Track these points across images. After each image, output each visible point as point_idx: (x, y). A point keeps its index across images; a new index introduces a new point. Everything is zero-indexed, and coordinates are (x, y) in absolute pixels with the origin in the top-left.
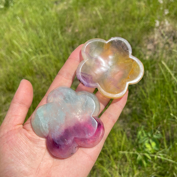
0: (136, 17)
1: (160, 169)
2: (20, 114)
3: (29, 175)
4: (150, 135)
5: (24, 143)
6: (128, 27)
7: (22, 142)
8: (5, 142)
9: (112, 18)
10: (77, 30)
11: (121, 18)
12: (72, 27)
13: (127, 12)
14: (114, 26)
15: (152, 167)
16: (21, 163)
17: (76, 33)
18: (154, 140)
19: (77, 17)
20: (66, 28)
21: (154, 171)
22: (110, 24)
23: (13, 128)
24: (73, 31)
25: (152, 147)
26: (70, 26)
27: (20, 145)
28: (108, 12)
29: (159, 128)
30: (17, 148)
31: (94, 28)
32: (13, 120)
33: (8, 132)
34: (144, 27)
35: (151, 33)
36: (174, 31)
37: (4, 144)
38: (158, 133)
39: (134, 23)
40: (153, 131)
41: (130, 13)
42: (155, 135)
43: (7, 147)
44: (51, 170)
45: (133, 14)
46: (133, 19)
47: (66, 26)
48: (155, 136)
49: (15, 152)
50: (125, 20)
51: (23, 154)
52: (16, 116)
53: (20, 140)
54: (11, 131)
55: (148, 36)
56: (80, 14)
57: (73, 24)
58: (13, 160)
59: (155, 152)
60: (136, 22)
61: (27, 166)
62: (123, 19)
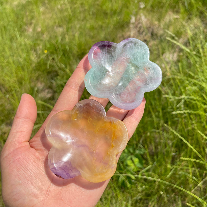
0: (108, 11)
1: (146, 189)
2: (25, 130)
3: (39, 197)
4: (131, 150)
5: (32, 163)
6: (100, 23)
7: (30, 161)
8: (12, 161)
9: (80, 12)
10: (39, 29)
11: (91, 13)
12: (33, 25)
13: (97, 5)
14: (83, 23)
15: (137, 187)
16: (29, 184)
17: (38, 33)
18: (137, 156)
19: (39, 13)
20: (26, 27)
21: (139, 192)
22: (79, 20)
23: (20, 146)
24: (34, 30)
25: (135, 165)
26: (31, 24)
27: (28, 165)
28: (76, 6)
29: (141, 141)
30: (25, 168)
31: (60, 26)
32: (18, 137)
33: (14, 151)
34: (118, 23)
35: (127, 29)
36: (152, 27)
37: (10, 164)
38: (140, 147)
39: (107, 18)
40: (135, 146)
41: (101, 6)
42: (137, 149)
43: (14, 167)
44: (62, 191)
45: (104, 8)
46: (106, 14)
47: (26, 24)
48: (137, 152)
49: (23, 172)
50: (96, 15)
51: (32, 175)
52: (21, 132)
53: (27, 159)
54: (17, 149)
55: (124, 33)
56: (42, 9)
57: (34, 21)
58: (20, 181)
59: (139, 169)
60: (109, 16)
61: (36, 187)
62: (93, 14)
